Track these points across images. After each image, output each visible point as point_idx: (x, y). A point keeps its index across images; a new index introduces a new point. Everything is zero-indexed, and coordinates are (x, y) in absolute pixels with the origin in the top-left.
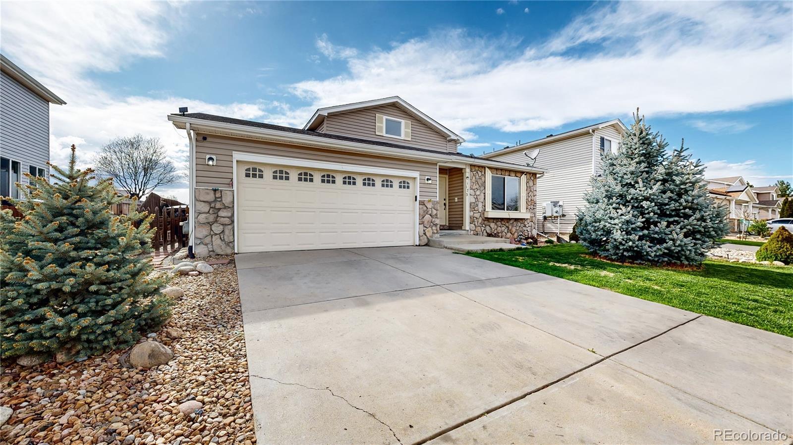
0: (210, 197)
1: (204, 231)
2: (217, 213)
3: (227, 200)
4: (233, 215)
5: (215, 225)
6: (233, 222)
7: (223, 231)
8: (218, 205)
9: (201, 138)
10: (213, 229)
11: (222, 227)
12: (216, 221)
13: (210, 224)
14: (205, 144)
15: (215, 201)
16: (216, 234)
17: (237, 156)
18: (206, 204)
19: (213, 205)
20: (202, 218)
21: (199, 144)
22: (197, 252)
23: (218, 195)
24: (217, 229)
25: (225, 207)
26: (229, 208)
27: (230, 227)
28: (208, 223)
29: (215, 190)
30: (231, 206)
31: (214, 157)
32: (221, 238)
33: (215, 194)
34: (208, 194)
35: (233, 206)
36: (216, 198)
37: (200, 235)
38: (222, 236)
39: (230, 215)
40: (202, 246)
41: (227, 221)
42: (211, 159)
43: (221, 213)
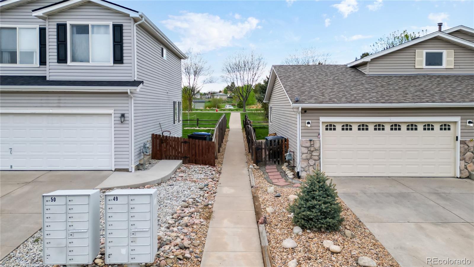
0: (308, 144)
1: (305, 164)
2: (311, 153)
3: (316, 146)
4: (320, 154)
5: (311, 160)
6: (320, 158)
7: (315, 164)
8: (312, 149)
9: (303, 111)
10: (309, 163)
11: (314, 161)
12: (311, 158)
13: (308, 160)
14: (306, 114)
15: (311, 146)
16: (311, 166)
17: (323, 119)
18: (306, 148)
19: (309, 149)
20: (304, 156)
21: (303, 115)
22: (302, 175)
23: (312, 143)
24: (312, 162)
25: (316, 150)
26: (318, 150)
27: (318, 161)
28: (307, 159)
29: (311, 140)
30: (319, 149)
31: (310, 121)
32: (313, 168)
33: (310, 142)
34: (307, 143)
35: (320, 149)
36: (311, 145)
37: (303, 166)
38: (314, 167)
39: (318, 154)
40: (304, 172)
41: (316, 158)
42: (309, 123)
43: (314, 154)
